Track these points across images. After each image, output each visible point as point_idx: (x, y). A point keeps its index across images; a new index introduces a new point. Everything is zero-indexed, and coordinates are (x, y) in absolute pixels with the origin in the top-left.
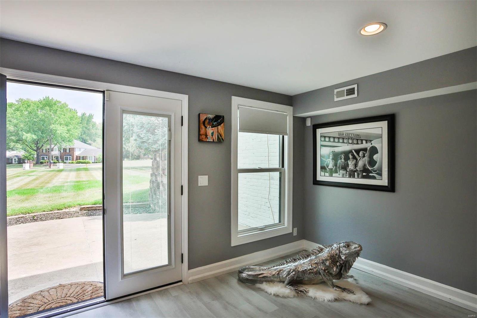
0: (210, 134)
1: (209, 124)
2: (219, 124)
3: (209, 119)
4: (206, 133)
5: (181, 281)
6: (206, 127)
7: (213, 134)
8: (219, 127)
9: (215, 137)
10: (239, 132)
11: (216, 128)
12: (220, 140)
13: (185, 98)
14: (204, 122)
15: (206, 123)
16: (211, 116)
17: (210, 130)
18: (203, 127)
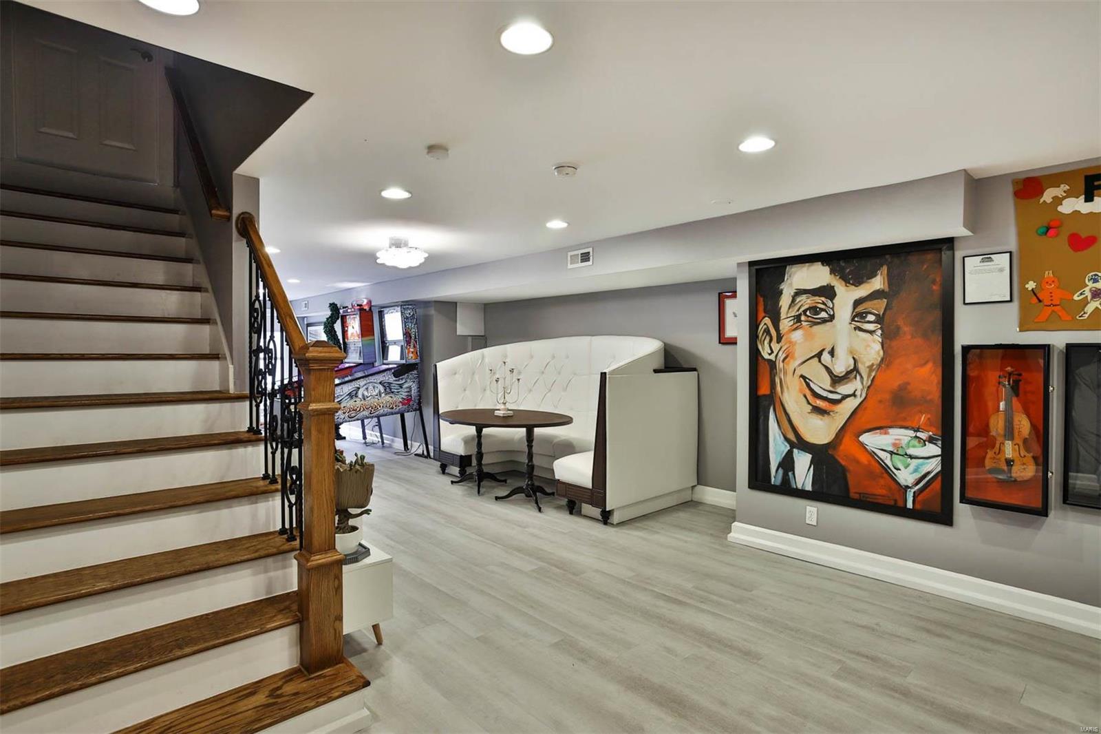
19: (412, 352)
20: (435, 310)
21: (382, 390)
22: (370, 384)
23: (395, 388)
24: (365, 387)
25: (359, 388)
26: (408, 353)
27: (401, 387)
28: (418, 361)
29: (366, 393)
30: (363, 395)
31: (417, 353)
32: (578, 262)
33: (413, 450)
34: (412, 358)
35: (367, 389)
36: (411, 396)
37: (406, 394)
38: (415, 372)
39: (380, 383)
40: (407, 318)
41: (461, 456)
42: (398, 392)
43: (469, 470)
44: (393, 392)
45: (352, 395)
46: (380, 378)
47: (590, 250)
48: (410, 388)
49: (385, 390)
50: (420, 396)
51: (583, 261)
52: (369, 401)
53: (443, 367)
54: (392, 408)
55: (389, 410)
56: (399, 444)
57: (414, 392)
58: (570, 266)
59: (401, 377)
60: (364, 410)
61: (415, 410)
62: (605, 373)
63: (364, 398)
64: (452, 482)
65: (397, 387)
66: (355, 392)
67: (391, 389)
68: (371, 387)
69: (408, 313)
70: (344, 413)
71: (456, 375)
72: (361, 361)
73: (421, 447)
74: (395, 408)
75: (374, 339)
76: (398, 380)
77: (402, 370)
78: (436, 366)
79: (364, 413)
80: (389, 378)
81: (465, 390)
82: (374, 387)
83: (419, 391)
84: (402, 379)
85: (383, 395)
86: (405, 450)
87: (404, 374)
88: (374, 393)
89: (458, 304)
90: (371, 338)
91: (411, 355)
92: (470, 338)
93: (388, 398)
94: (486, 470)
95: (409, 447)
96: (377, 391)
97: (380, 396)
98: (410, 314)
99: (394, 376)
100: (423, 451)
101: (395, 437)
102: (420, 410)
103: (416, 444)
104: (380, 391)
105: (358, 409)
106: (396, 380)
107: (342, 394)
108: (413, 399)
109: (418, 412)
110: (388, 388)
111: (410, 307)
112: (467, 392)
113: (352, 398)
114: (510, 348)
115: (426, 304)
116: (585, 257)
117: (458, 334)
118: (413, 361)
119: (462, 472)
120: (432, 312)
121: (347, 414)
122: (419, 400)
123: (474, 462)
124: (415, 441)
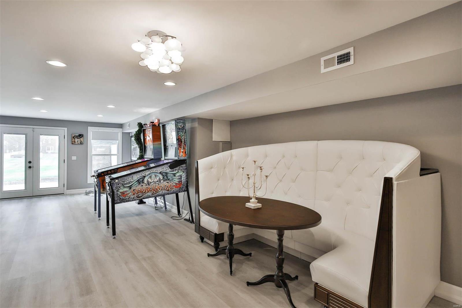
0: (77, 142)
1: (76, 137)
2: (81, 138)
3: (76, 136)
4: (75, 141)
5: (63, 194)
6: (75, 139)
7: (78, 141)
8: (81, 139)
9: (79, 142)
10: (92, 140)
11: (79, 139)
12: (81, 143)
13: (66, 129)
14: (74, 137)
15: (75, 137)
16: (77, 135)
17: (76, 140)
18: (73, 139)
19: (183, 152)
20: (198, 124)
21: (161, 177)
22: (153, 174)
23: (170, 176)
24: (149, 176)
25: (145, 177)
26: (180, 152)
27: (175, 176)
28: (186, 158)
29: (150, 180)
30: (148, 181)
31: (185, 153)
32: (334, 65)
33: (184, 215)
34: (182, 156)
35: (151, 177)
36: (181, 181)
37: (178, 180)
38: (184, 165)
39: (160, 173)
40: (179, 129)
41: (216, 234)
42: (172, 179)
43: (222, 245)
44: (169, 179)
45: (140, 181)
46: (160, 169)
47: (351, 50)
48: (181, 176)
49: (163, 178)
50: (187, 182)
51: (339, 63)
52: (152, 186)
53: (203, 163)
54: (168, 190)
55: (166, 192)
56: (175, 210)
57: (184, 179)
58: (323, 70)
59: (175, 169)
60: (148, 192)
61: (184, 191)
62: (391, 179)
63: (149, 183)
64: (209, 255)
65: (172, 175)
66: (142, 179)
67: (167, 177)
68: (153, 176)
69: (180, 125)
70: (134, 194)
71: (212, 170)
72: (153, 157)
73: (188, 214)
74: (170, 190)
75: (161, 144)
76: (173, 171)
77: (175, 164)
78: (197, 162)
79: (148, 194)
80: (166, 169)
81: (218, 180)
82: (156, 176)
83: (187, 178)
84: (175, 170)
85: (162, 181)
86: (178, 215)
87: (177, 167)
88: (156, 180)
89: (213, 120)
90: (159, 143)
91: (181, 154)
92: (221, 143)
93: (165, 183)
94: (235, 247)
95: (181, 213)
96: (158, 178)
97: (160, 182)
98: (181, 126)
99: (170, 168)
100: (189, 218)
101: (173, 205)
102: (187, 191)
103: (186, 212)
104: (160, 179)
105: (144, 192)
106: (171, 171)
107: (132, 181)
108: (183, 183)
109: (186, 192)
110: (165, 176)
111: (181, 121)
112: (220, 181)
113: (140, 184)
114: (251, 150)
115: (193, 119)
116: (344, 58)
117: (213, 140)
118: (183, 158)
119: (217, 247)
120: (196, 125)
121: (136, 195)
122: (187, 184)
123: (226, 238)
124: (185, 210)
